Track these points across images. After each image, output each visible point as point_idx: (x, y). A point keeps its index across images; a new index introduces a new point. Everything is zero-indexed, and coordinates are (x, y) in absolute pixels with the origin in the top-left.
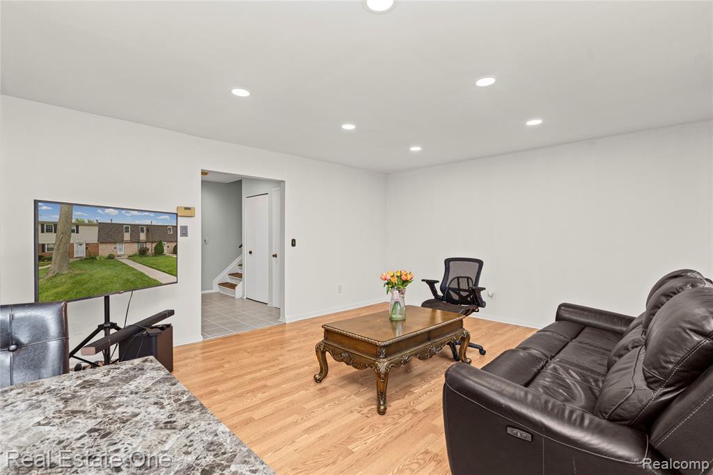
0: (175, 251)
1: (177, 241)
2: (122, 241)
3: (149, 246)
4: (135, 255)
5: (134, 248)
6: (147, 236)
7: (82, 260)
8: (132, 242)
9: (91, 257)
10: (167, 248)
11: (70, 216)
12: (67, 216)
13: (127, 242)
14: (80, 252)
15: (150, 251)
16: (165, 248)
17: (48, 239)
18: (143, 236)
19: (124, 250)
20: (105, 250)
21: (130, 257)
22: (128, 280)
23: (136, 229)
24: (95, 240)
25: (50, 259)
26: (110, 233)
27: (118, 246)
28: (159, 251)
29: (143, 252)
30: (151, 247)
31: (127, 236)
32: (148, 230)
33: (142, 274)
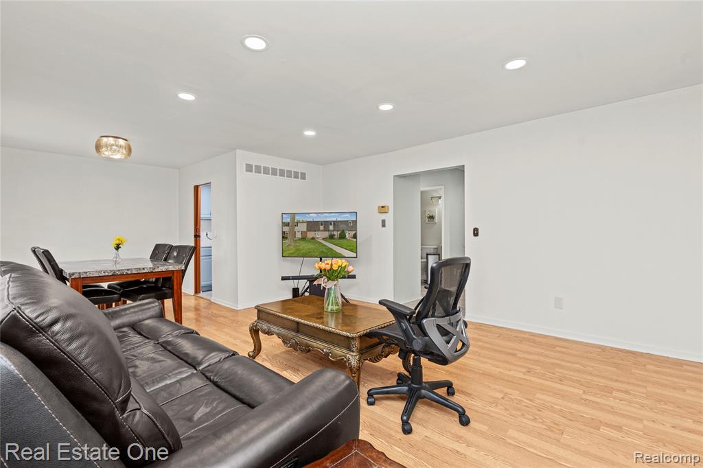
0: (355, 236)
1: (356, 230)
2: (319, 230)
3: (335, 233)
4: (327, 238)
5: (327, 234)
6: (334, 227)
7: (300, 239)
8: (324, 231)
9: (304, 238)
10: (348, 234)
11: (294, 219)
12: (293, 219)
13: (322, 231)
14: (299, 235)
15: (336, 236)
16: (347, 234)
17: (286, 229)
18: (331, 228)
19: (320, 235)
20: (310, 235)
21: (324, 239)
22: (322, 252)
23: (326, 224)
24: (305, 230)
25: (287, 238)
26: (313, 226)
27: (317, 233)
28: (342, 236)
29: (332, 237)
30: (337, 234)
31: (322, 228)
32: (334, 224)
33: (330, 249)
